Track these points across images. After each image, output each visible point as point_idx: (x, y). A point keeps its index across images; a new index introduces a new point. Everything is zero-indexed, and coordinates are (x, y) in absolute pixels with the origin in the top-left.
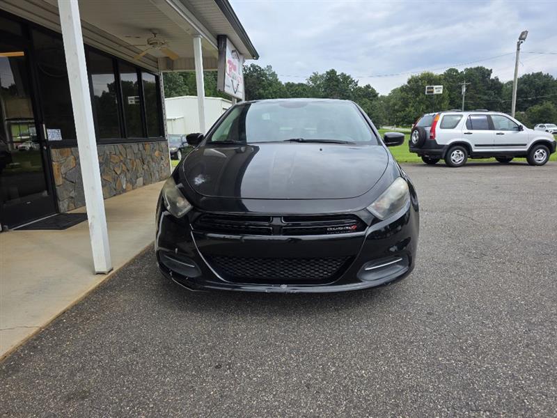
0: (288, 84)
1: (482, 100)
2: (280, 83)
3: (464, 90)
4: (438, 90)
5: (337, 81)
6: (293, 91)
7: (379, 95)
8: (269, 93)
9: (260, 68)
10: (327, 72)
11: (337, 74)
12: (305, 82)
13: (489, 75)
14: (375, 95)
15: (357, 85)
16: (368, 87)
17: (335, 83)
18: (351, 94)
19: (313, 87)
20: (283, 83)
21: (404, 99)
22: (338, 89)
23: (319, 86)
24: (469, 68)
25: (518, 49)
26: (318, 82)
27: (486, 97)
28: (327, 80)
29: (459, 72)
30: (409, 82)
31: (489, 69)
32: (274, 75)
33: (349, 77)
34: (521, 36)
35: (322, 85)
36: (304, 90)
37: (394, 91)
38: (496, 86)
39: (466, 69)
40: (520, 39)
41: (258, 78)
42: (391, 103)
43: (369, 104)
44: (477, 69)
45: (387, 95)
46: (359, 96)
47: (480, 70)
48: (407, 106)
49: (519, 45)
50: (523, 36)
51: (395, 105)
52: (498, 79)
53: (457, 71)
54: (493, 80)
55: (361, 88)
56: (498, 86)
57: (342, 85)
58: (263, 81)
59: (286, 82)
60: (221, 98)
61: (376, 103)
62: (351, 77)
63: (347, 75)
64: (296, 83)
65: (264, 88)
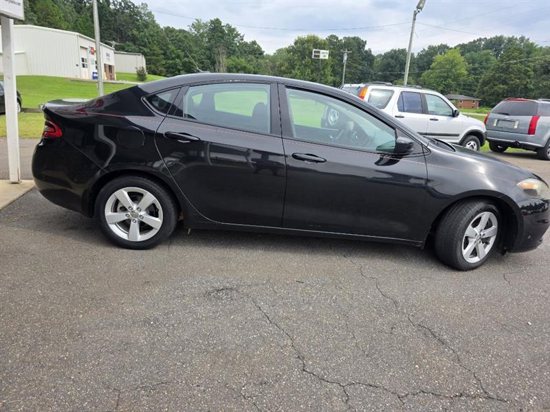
0: (167, 29)
1: (357, 69)
2: (157, 26)
3: (345, 58)
4: (324, 55)
5: (221, 32)
6: (173, 36)
7: (265, 54)
8: (145, 36)
9: (133, 5)
10: (212, 21)
11: (222, 25)
12: (187, 29)
13: (364, 46)
14: (261, 53)
15: (242, 40)
16: (254, 43)
17: (220, 34)
18: (237, 49)
19: (196, 35)
20: (162, 27)
21: (290, 60)
22: (223, 41)
23: (202, 35)
24: (347, 36)
25: (414, 19)
26: (201, 31)
27: (360, 67)
28: (210, 30)
29: (339, 39)
30: (296, 43)
31: (364, 40)
32: (149, 15)
33: (234, 30)
34: (419, 4)
35: (205, 35)
36: (186, 37)
37: (279, 51)
38: (368, 57)
39: (345, 38)
40: (418, 7)
41: (130, 16)
42: (278, 63)
43: (255, 61)
44: (354, 38)
45: (272, 54)
46: (245, 52)
47: (356, 39)
48: (294, 68)
49: (415, 15)
50: (421, 5)
51: (282, 65)
52: (371, 51)
53: (337, 38)
54: (366, 52)
55: (247, 43)
56: (371, 57)
57: (227, 37)
58: (138, 20)
59: (166, 26)
60: (77, 34)
61: (262, 61)
62: (237, 30)
63: (233, 27)
64: (177, 28)
65: (138, 29)
